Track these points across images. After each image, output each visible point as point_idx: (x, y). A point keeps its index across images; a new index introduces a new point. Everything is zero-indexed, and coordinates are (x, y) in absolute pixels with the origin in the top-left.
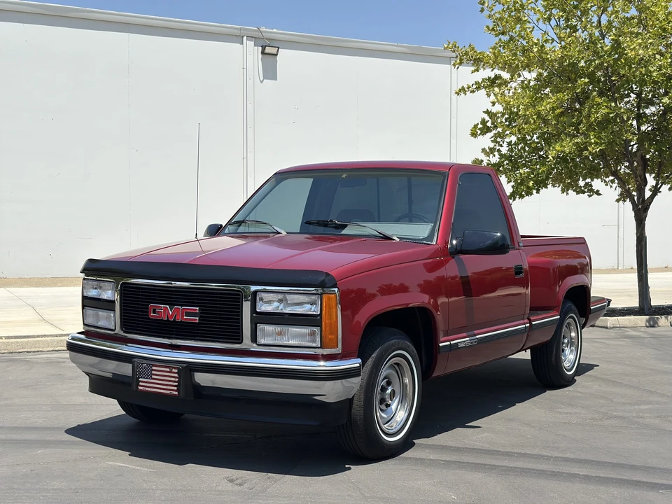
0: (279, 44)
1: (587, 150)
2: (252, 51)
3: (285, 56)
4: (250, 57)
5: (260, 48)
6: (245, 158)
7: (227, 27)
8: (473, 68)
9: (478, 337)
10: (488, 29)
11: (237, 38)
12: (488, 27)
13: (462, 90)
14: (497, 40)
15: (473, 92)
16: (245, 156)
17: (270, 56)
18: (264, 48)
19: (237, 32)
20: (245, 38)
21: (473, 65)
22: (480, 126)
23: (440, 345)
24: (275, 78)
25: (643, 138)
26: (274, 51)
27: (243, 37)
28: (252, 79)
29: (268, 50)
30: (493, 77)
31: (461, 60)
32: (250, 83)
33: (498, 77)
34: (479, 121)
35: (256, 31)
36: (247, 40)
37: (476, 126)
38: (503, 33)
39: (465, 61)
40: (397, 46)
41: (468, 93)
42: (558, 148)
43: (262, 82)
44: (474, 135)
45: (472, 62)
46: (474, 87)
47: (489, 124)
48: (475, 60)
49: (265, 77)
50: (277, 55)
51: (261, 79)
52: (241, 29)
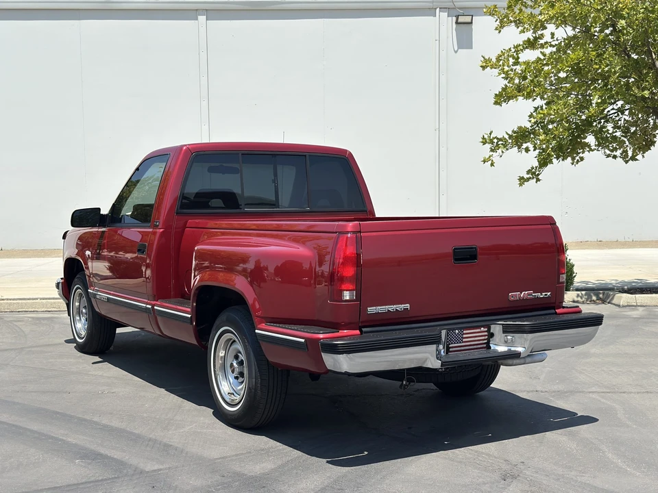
0: (472, 12)
2: (446, 22)
3: (480, 23)
4: (443, 29)
5: (454, 19)
6: (437, 129)
11: (430, 11)
16: (437, 127)
17: (465, 25)
18: (457, 17)
19: (430, 5)
20: (438, 10)
24: (472, 48)
26: (468, 19)
27: (436, 9)
28: (445, 50)
29: (461, 19)
30: (532, 38)
32: (443, 54)
36: (440, 11)
43: (456, 52)
44: (494, 104)
46: (513, 50)
48: (515, 22)
49: (460, 47)
50: (471, 23)
51: (456, 50)
52: (433, 2)
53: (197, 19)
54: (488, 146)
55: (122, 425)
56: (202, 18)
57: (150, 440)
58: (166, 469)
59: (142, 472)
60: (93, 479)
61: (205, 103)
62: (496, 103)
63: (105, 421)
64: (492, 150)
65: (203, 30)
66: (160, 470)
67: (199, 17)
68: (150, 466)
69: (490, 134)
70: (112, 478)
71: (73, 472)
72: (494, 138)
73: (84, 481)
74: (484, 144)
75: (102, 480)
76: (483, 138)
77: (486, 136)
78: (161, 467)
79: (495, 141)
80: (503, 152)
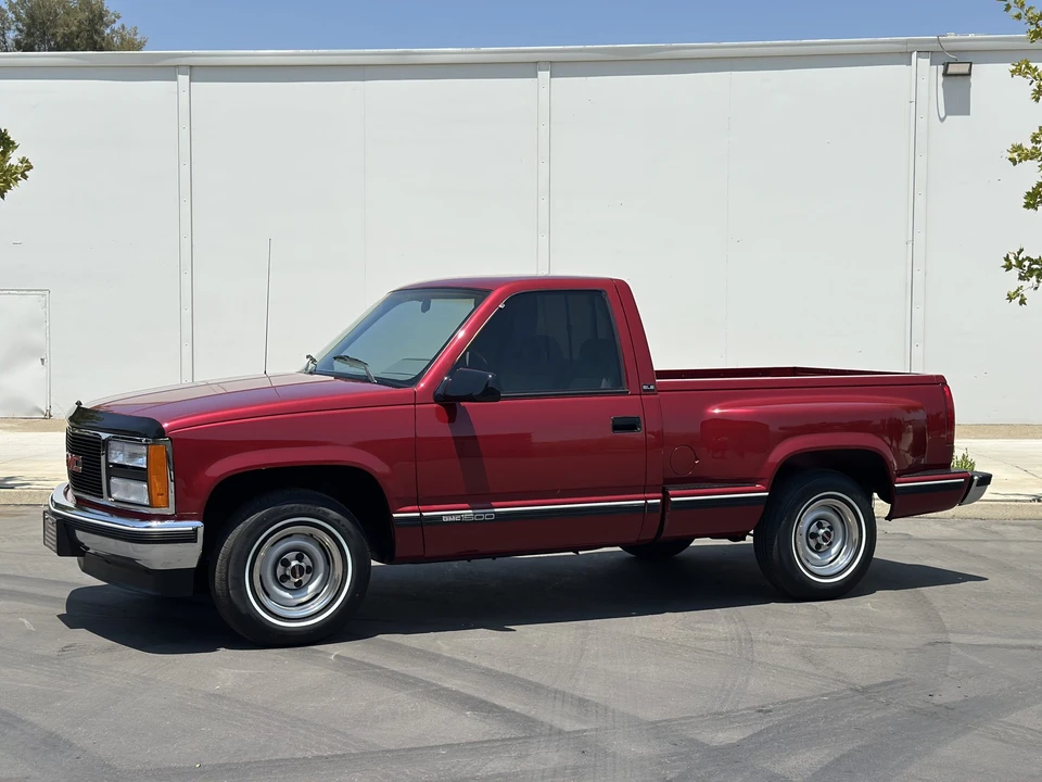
0: (971, 57)
2: (926, 73)
3: (983, 74)
4: (923, 83)
5: (941, 68)
6: (910, 243)
9: (496, 510)
11: (902, 57)
16: (911, 239)
17: (959, 77)
18: (946, 66)
19: (903, 48)
20: (915, 54)
23: (394, 515)
24: (969, 114)
26: (964, 68)
27: (911, 53)
28: (925, 117)
29: (953, 69)
32: (922, 123)
35: (932, 41)
36: (918, 57)
43: (942, 120)
49: (949, 112)
50: (969, 74)
51: (942, 116)
52: (907, 42)
53: (536, 76)
54: (1015, 272)
55: (511, 670)
56: (544, 75)
57: (556, 692)
58: (592, 730)
59: (560, 732)
60: (497, 737)
61: (544, 203)
62: (1027, 206)
63: (485, 664)
64: (1021, 278)
65: (544, 92)
66: (585, 731)
67: (539, 73)
68: (568, 726)
69: (1019, 253)
70: (525, 737)
71: (469, 727)
72: (1024, 260)
73: (486, 738)
74: (1009, 267)
75: (510, 739)
76: (1007, 259)
77: (1011, 258)
78: (584, 727)
79: (1027, 263)
80: (1038, 282)
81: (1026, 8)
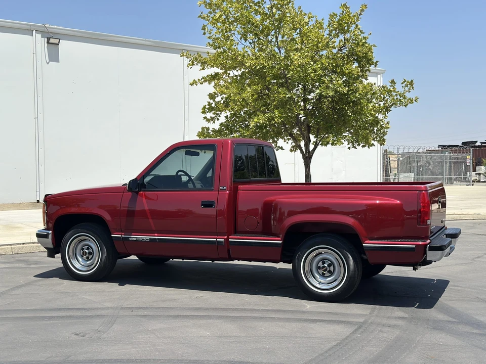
0: (60, 36)
1: (274, 120)
2: (40, 41)
3: (64, 45)
4: (39, 45)
5: (46, 39)
6: (36, 118)
7: (21, 23)
8: (201, 68)
10: (210, 44)
11: (29, 31)
12: (209, 43)
13: (194, 83)
14: (215, 51)
15: (202, 83)
16: (36, 116)
17: (54, 45)
18: (49, 39)
19: (29, 28)
20: (34, 32)
21: (201, 66)
22: (207, 107)
24: (59, 62)
25: (307, 113)
26: (56, 41)
27: (33, 31)
28: (40, 61)
29: (52, 41)
30: (214, 74)
31: (193, 63)
32: (39, 64)
33: (217, 74)
34: (207, 104)
35: (42, 26)
36: (36, 33)
37: (205, 107)
38: (219, 48)
39: (195, 63)
40: (146, 41)
41: (199, 84)
42: (256, 120)
43: (48, 63)
45: (200, 64)
46: (203, 80)
47: (213, 105)
48: (202, 63)
49: (50, 60)
50: (58, 44)
51: (48, 61)
52: (31, 25)
62: (201, 112)
81: (211, 34)
